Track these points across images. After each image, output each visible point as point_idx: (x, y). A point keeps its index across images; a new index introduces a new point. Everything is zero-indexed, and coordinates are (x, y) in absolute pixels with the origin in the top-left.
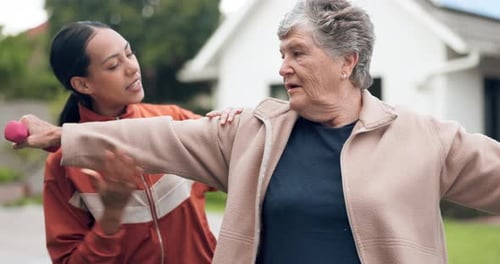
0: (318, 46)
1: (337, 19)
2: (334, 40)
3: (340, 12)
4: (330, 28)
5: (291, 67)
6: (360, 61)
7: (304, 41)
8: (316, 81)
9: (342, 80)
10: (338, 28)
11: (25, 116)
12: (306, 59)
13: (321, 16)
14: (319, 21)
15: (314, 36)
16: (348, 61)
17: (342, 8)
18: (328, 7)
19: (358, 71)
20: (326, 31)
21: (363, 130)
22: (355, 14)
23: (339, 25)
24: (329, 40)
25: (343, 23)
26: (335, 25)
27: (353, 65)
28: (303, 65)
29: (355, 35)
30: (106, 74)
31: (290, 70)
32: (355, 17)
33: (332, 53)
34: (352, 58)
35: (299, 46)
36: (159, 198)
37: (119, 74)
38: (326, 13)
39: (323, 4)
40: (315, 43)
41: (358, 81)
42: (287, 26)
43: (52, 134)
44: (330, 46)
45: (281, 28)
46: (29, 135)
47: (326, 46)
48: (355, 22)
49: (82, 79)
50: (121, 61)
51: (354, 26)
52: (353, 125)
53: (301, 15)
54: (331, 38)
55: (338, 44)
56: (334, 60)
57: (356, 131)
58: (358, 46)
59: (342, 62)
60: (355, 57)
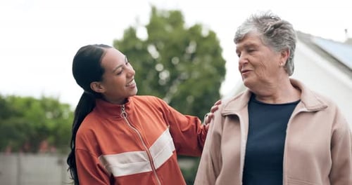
0: (265, 46)
1: (275, 27)
2: (274, 41)
5: (247, 59)
7: (256, 42)
8: (264, 67)
9: (280, 67)
12: (259, 53)
14: (264, 29)
15: (262, 38)
16: (283, 55)
19: (289, 62)
20: (269, 35)
23: (277, 32)
25: (280, 30)
26: (275, 31)
27: (286, 57)
30: (116, 78)
31: (246, 61)
33: (273, 50)
34: (286, 53)
35: (252, 45)
36: (155, 154)
37: (123, 77)
40: (262, 43)
42: (243, 33)
44: (272, 45)
47: (270, 45)
49: (98, 83)
50: (124, 68)
55: (277, 44)
58: (289, 45)
59: (280, 55)
60: (288, 52)
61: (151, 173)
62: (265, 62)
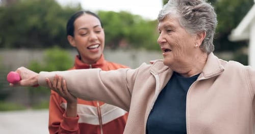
0: (182, 27)
1: (194, 11)
2: (191, 23)
3: (196, 7)
4: (189, 16)
5: (165, 39)
6: (206, 37)
8: (179, 47)
9: (195, 48)
10: (194, 16)
11: (19, 69)
12: (174, 34)
13: (184, 8)
14: (183, 12)
16: (199, 36)
17: (197, 4)
18: (188, 4)
19: (205, 43)
20: (187, 18)
21: (203, 78)
22: (205, 8)
23: (195, 15)
24: (189, 24)
25: (197, 13)
26: (193, 14)
27: (202, 39)
28: (172, 37)
29: (205, 21)
32: (205, 10)
33: (190, 31)
34: (202, 35)
35: (170, 26)
38: (187, 7)
39: (185, 2)
40: (180, 25)
41: (205, 49)
42: (163, 14)
43: (33, 78)
44: (189, 27)
45: (160, 15)
46: (21, 79)
47: (186, 27)
48: (205, 13)
51: (204, 16)
52: (199, 75)
53: (172, 8)
54: (190, 22)
55: (194, 26)
56: (191, 36)
57: (199, 79)
58: (206, 27)
59: (196, 37)
60: (204, 34)
61: (97, 127)
62: (180, 43)
